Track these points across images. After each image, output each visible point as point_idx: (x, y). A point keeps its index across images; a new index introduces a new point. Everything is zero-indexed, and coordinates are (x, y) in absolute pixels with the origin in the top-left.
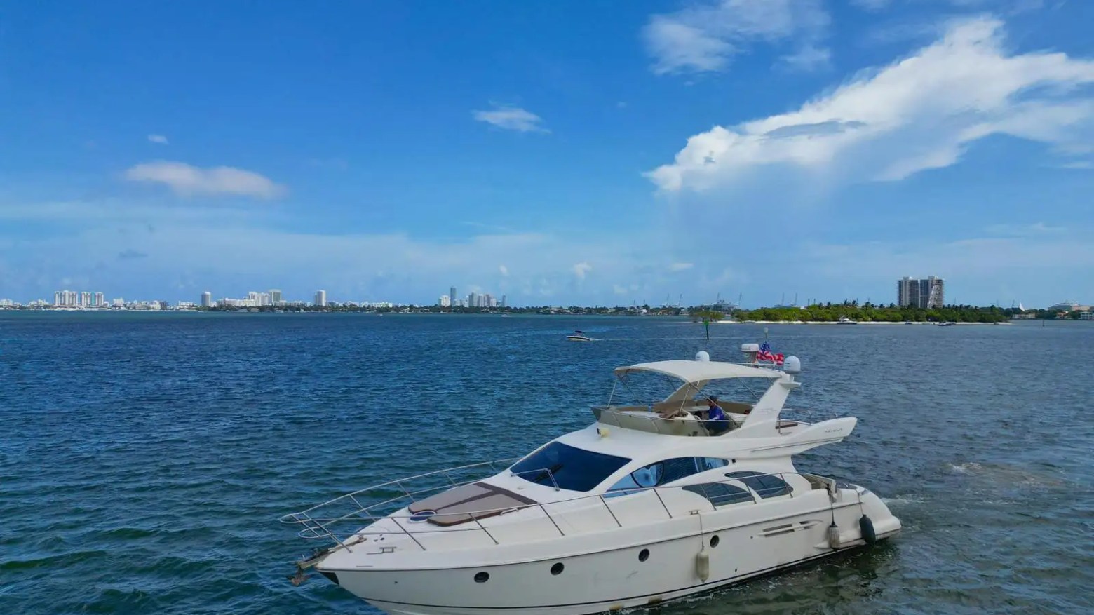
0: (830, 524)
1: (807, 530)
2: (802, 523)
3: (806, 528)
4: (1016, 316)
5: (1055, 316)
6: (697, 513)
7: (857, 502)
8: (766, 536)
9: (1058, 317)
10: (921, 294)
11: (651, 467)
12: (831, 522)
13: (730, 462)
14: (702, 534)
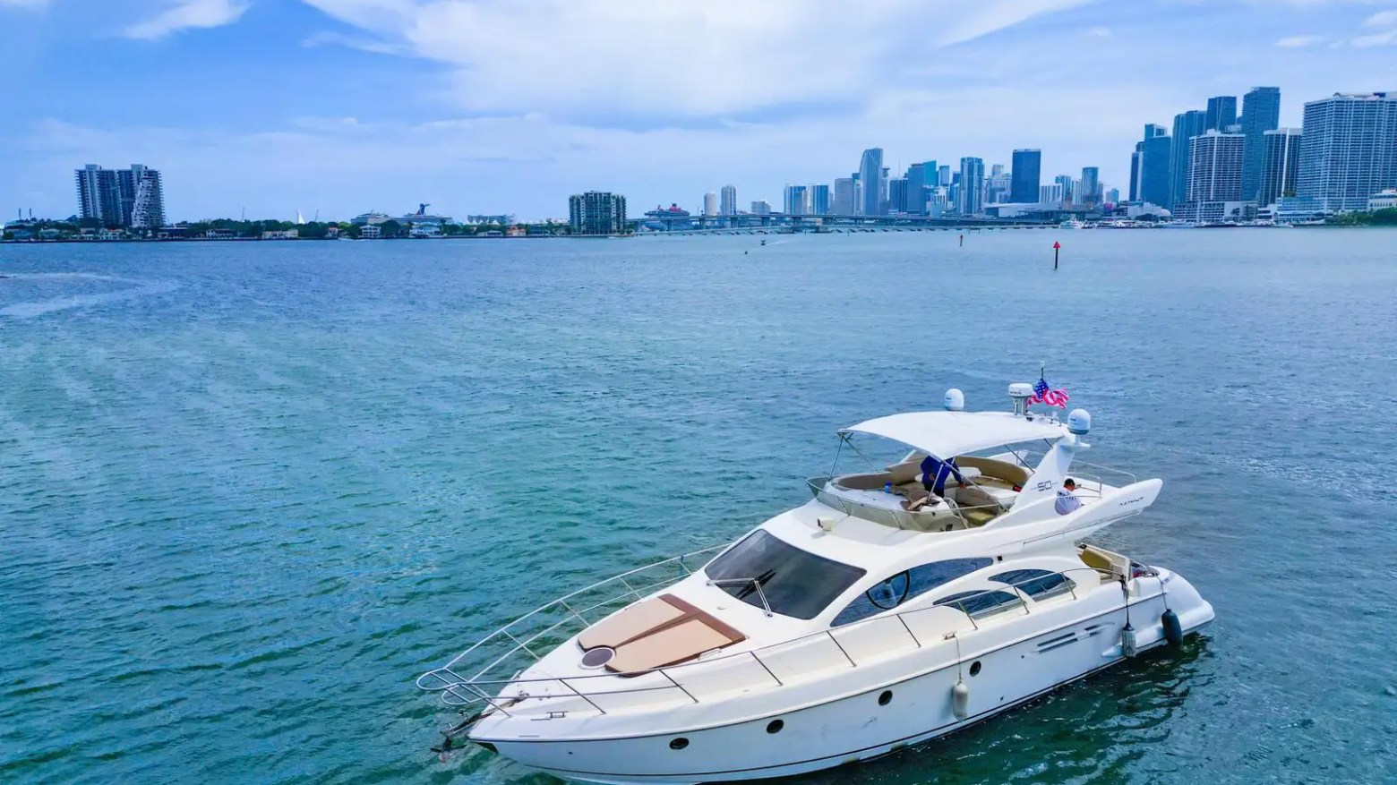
0: (1125, 625)
1: (1094, 637)
2: (1087, 629)
3: (1092, 634)
4: (269, 234)
5: (327, 233)
6: (953, 636)
7: (1160, 593)
8: (1041, 651)
9: (330, 235)
10: (122, 197)
11: (893, 580)
12: (1126, 622)
13: (996, 561)
14: (959, 663)
